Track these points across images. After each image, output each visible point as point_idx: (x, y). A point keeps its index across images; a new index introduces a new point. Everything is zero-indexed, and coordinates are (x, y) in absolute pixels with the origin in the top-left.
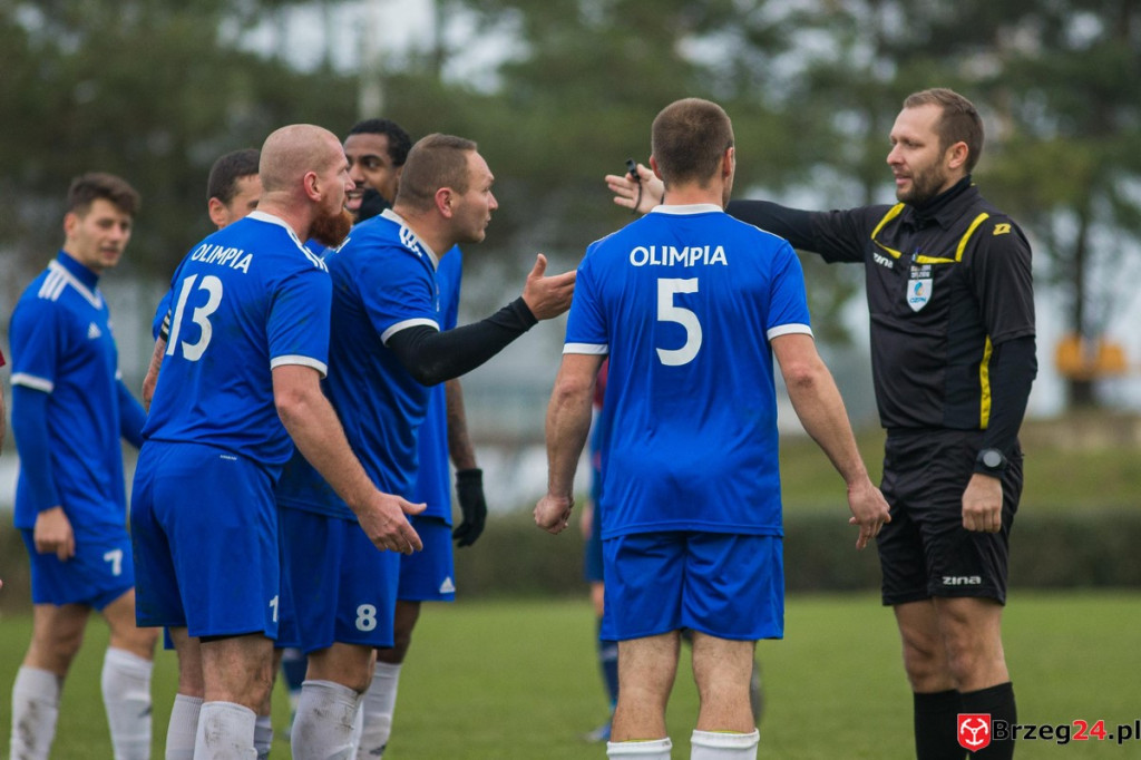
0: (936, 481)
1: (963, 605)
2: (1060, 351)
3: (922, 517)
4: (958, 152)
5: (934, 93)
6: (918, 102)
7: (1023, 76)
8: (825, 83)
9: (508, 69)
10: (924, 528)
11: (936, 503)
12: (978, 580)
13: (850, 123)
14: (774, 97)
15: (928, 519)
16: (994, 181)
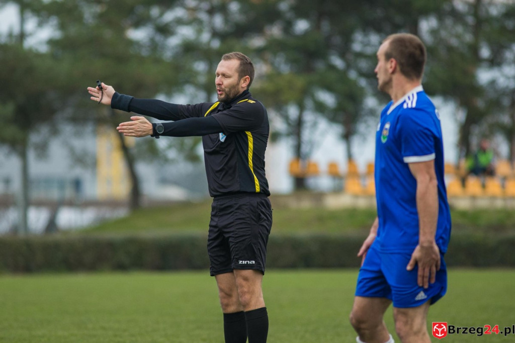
0: (236, 219)
1: (248, 273)
2: (291, 165)
3: (230, 235)
4: (245, 80)
5: (235, 55)
6: (228, 58)
7: (275, 47)
8: (189, 49)
9: (51, 42)
10: (230, 240)
11: (237, 229)
12: (254, 262)
13: (200, 66)
14: (168, 55)
15: (233, 236)
16: (263, 92)
